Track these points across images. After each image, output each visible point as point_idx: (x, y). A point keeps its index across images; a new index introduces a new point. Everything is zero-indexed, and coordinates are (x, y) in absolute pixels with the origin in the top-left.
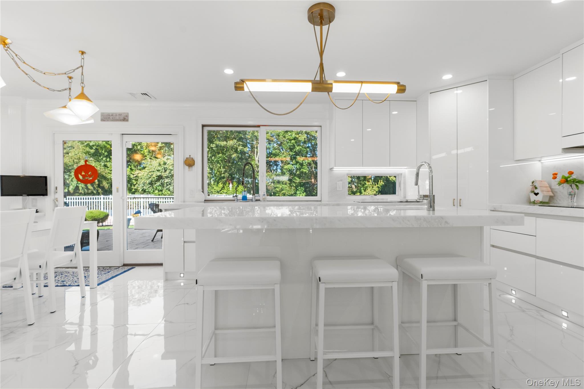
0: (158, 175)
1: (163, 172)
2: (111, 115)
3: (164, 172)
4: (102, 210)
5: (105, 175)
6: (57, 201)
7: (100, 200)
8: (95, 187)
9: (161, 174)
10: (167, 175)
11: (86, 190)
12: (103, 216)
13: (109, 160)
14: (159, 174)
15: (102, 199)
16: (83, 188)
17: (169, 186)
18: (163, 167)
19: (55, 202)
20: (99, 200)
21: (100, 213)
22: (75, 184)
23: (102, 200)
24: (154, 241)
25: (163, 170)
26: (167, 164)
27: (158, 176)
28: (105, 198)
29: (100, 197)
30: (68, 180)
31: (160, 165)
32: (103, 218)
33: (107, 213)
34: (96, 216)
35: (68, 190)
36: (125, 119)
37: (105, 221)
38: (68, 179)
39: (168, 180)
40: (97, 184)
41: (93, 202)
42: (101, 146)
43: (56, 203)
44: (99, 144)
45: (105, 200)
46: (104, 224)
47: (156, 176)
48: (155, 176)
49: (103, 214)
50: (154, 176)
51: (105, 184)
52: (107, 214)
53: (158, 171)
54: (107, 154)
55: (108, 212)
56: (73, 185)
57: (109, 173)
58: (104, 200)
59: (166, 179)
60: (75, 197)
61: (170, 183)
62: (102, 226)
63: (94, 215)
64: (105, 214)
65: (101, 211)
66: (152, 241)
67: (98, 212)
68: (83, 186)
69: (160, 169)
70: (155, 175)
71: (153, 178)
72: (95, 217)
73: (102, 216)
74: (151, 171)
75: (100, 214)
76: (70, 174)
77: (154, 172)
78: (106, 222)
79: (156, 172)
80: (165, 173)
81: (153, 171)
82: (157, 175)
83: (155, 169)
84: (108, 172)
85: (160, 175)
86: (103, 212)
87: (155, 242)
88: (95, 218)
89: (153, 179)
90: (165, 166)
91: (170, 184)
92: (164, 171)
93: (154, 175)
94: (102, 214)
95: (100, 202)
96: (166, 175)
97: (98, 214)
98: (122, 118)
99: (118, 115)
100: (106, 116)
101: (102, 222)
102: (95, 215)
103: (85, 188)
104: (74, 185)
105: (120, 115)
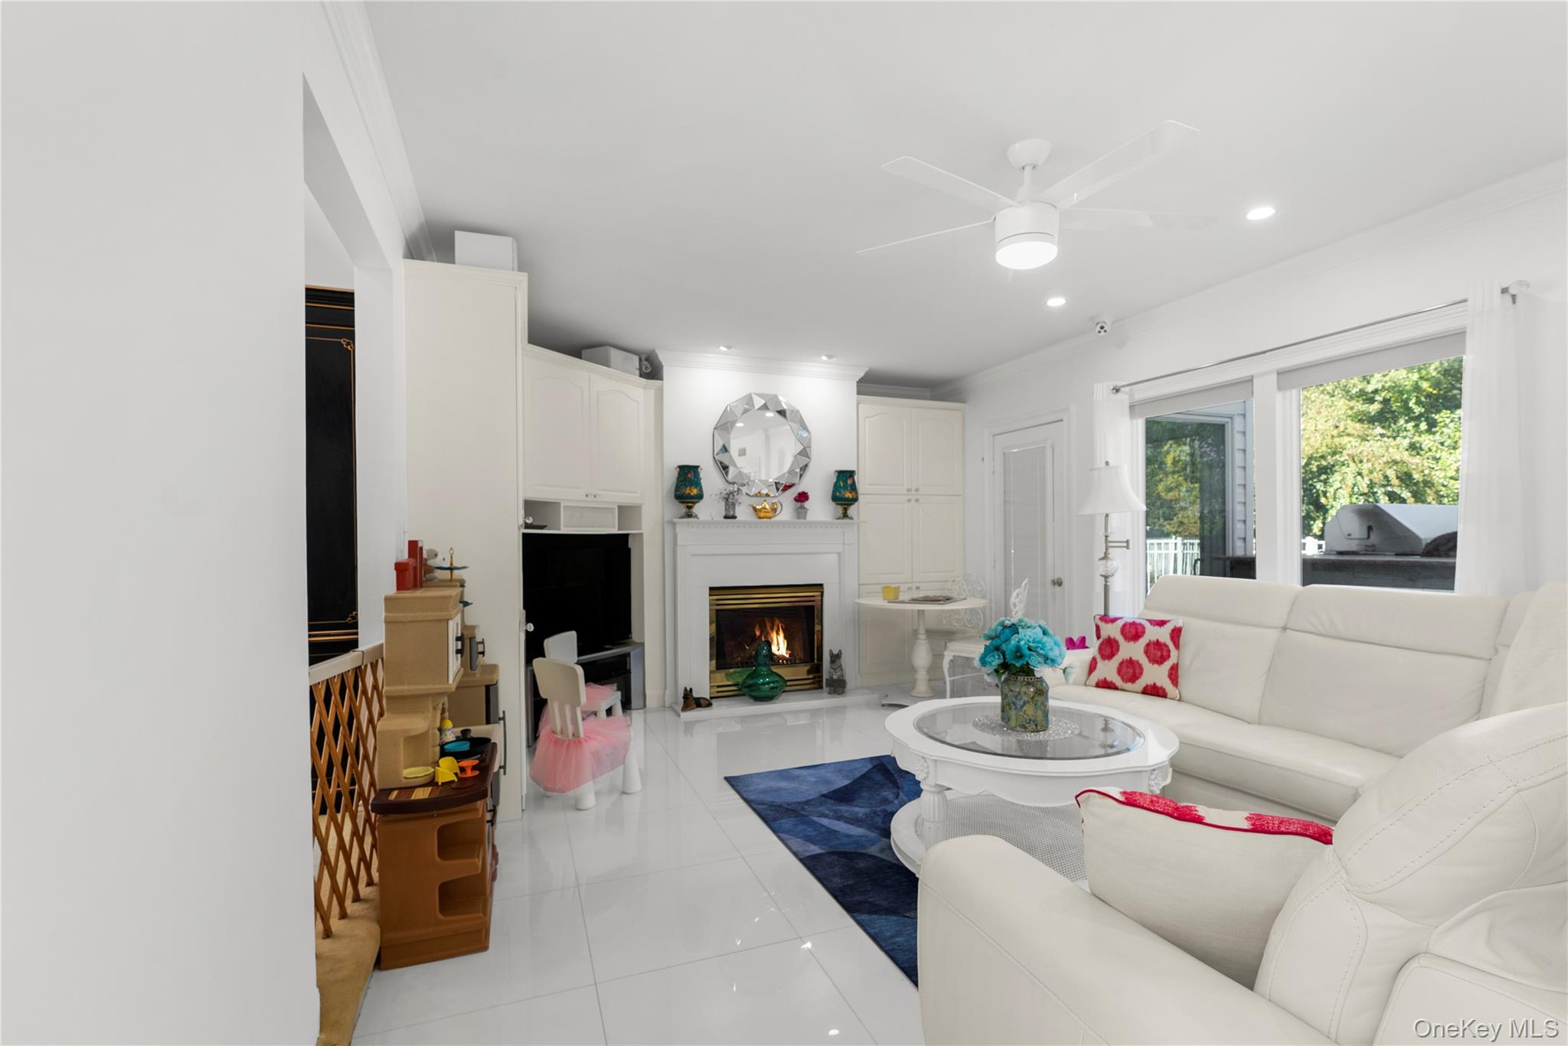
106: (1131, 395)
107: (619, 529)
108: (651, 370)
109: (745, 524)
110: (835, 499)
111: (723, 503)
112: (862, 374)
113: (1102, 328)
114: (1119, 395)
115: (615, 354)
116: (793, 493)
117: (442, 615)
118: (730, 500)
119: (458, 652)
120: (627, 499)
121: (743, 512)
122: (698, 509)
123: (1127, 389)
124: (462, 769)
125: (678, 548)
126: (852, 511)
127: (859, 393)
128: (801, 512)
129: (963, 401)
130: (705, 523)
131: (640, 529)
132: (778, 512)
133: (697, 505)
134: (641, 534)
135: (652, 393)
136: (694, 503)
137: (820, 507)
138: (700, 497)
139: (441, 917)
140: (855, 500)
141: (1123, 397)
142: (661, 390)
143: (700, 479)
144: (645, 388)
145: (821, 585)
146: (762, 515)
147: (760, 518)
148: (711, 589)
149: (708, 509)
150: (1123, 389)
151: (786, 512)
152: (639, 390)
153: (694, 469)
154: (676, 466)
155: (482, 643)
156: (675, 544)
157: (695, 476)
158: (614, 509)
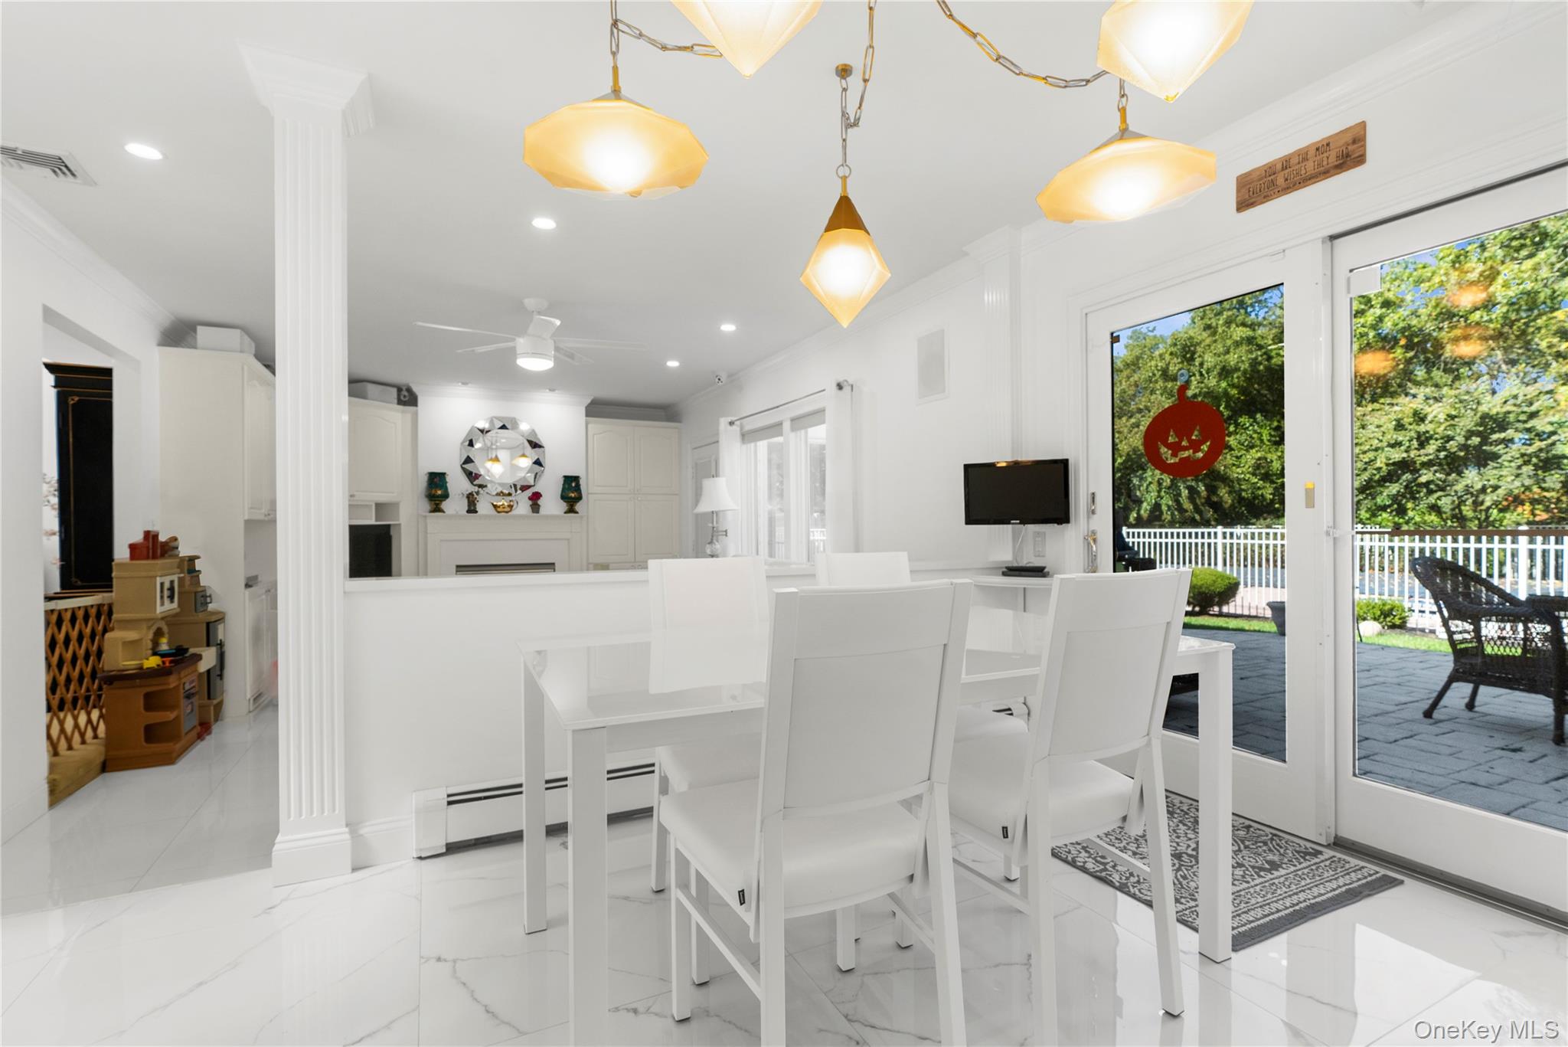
0: (1397, 460)
1: (1413, 447)
2: (1279, 166)
3: (1416, 449)
4: (1220, 567)
5: (1224, 470)
6: (1095, 541)
7: (1215, 541)
8: (1199, 503)
9: (1405, 455)
10: (1431, 457)
11: (1176, 513)
12: (1223, 587)
13: (1234, 429)
14: (1397, 455)
15: (1220, 535)
16: (1169, 507)
17: (1440, 493)
18: (1413, 434)
19: (1089, 544)
20: (1212, 541)
21: (1214, 578)
22: (1153, 498)
23: (1220, 540)
24: (1436, 715)
25: (1415, 443)
26: (1430, 418)
27: (1394, 464)
28: (1228, 535)
29: (1215, 530)
30: (1139, 490)
31: (1400, 426)
32: (1222, 593)
33: (1234, 579)
34: (1203, 584)
35: (1138, 513)
36: (1348, 156)
37: (1228, 603)
38: (1140, 486)
39: (1431, 474)
40: (1204, 498)
41: (1196, 544)
42: (1214, 395)
43: (1092, 547)
44: (1209, 388)
45: (1228, 541)
46: (1225, 609)
47: (1387, 465)
48: (1383, 465)
49: (1222, 580)
50: (1378, 464)
51: (1224, 495)
52: (1235, 581)
53: (1392, 446)
54: (1230, 414)
55: (1235, 575)
56: (1149, 500)
57: (1234, 465)
58: (1224, 541)
59: (1425, 472)
60: (1152, 531)
61: (1440, 483)
62: (1221, 615)
63: (1199, 583)
64: (1227, 581)
65: (1217, 572)
66: (1428, 714)
67: (1210, 574)
68: (1170, 503)
69: (1400, 439)
70: (1384, 460)
71: (1375, 472)
72: (1201, 587)
73: (1220, 586)
74: (1367, 448)
75: (1214, 582)
76: (1143, 474)
77: (1380, 451)
78: (1232, 604)
79: (1386, 449)
80: (1422, 452)
81: (1373, 447)
82: (1391, 462)
83: (1381, 441)
84: (1231, 462)
85: (1404, 458)
86: (1222, 576)
87: (1441, 721)
88: (1201, 590)
89: (1375, 475)
90: (1422, 428)
91: (1442, 489)
92: (1417, 446)
93: (1378, 461)
94: (1219, 580)
95: (1215, 543)
96: (1425, 459)
97: (1209, 580)
98: (1333, 160)
99: (1312, 152)
100: (1260, 180)
101: (1220, 605)
102: (1202, 582)
103: (1176, 509)
104: (1151, 500)
105: (1323, 147)
106: (742, 427)
107: (376, 520)
108: (408, 398)
109: (486, 517)
110: (563, 497)
111: (466, 501)
112: (589, 401)
113: (719, 379)
114: (734, 427)
115: (370, 387)
116: (529, 493)
117: (152, 574)
118: (471, 499)
119: (168, 597)
120: (383, 498)
121: (483, 507)
122: (445, 505)
123: (738, 423)
124: (164, 663)
125: (428, 535)
126: (578, 507)
127: (587, 415)
128: (535, 508)
129: (680, 422)
130: (451, 517)
131: (398, 520)
132: (514, 507)
133: (444, 503)
134: (400, 525)
135: (409, 417)
136: (441, 501)
137: (552, 504)
138: (446, 496)
139: (144, 744)
140: (579, 498)
141: (736, 428)
142: (416, 414)
143: (446, 483)
144: (403, 412)
145: (554, 564)
146: (499, 510)
147: (499, 512)
148: (458, 566)
149: (455, 505)
150: (736, 423)
151: (523, 506)
152: (396, 415)
153: (442, 475)
154: (426, 472)
155: (210, 596)
156: (426, 532)
157: (440, 481)
158: (371, 505)
